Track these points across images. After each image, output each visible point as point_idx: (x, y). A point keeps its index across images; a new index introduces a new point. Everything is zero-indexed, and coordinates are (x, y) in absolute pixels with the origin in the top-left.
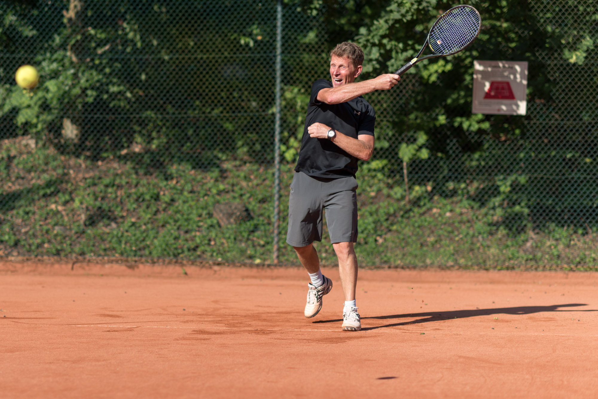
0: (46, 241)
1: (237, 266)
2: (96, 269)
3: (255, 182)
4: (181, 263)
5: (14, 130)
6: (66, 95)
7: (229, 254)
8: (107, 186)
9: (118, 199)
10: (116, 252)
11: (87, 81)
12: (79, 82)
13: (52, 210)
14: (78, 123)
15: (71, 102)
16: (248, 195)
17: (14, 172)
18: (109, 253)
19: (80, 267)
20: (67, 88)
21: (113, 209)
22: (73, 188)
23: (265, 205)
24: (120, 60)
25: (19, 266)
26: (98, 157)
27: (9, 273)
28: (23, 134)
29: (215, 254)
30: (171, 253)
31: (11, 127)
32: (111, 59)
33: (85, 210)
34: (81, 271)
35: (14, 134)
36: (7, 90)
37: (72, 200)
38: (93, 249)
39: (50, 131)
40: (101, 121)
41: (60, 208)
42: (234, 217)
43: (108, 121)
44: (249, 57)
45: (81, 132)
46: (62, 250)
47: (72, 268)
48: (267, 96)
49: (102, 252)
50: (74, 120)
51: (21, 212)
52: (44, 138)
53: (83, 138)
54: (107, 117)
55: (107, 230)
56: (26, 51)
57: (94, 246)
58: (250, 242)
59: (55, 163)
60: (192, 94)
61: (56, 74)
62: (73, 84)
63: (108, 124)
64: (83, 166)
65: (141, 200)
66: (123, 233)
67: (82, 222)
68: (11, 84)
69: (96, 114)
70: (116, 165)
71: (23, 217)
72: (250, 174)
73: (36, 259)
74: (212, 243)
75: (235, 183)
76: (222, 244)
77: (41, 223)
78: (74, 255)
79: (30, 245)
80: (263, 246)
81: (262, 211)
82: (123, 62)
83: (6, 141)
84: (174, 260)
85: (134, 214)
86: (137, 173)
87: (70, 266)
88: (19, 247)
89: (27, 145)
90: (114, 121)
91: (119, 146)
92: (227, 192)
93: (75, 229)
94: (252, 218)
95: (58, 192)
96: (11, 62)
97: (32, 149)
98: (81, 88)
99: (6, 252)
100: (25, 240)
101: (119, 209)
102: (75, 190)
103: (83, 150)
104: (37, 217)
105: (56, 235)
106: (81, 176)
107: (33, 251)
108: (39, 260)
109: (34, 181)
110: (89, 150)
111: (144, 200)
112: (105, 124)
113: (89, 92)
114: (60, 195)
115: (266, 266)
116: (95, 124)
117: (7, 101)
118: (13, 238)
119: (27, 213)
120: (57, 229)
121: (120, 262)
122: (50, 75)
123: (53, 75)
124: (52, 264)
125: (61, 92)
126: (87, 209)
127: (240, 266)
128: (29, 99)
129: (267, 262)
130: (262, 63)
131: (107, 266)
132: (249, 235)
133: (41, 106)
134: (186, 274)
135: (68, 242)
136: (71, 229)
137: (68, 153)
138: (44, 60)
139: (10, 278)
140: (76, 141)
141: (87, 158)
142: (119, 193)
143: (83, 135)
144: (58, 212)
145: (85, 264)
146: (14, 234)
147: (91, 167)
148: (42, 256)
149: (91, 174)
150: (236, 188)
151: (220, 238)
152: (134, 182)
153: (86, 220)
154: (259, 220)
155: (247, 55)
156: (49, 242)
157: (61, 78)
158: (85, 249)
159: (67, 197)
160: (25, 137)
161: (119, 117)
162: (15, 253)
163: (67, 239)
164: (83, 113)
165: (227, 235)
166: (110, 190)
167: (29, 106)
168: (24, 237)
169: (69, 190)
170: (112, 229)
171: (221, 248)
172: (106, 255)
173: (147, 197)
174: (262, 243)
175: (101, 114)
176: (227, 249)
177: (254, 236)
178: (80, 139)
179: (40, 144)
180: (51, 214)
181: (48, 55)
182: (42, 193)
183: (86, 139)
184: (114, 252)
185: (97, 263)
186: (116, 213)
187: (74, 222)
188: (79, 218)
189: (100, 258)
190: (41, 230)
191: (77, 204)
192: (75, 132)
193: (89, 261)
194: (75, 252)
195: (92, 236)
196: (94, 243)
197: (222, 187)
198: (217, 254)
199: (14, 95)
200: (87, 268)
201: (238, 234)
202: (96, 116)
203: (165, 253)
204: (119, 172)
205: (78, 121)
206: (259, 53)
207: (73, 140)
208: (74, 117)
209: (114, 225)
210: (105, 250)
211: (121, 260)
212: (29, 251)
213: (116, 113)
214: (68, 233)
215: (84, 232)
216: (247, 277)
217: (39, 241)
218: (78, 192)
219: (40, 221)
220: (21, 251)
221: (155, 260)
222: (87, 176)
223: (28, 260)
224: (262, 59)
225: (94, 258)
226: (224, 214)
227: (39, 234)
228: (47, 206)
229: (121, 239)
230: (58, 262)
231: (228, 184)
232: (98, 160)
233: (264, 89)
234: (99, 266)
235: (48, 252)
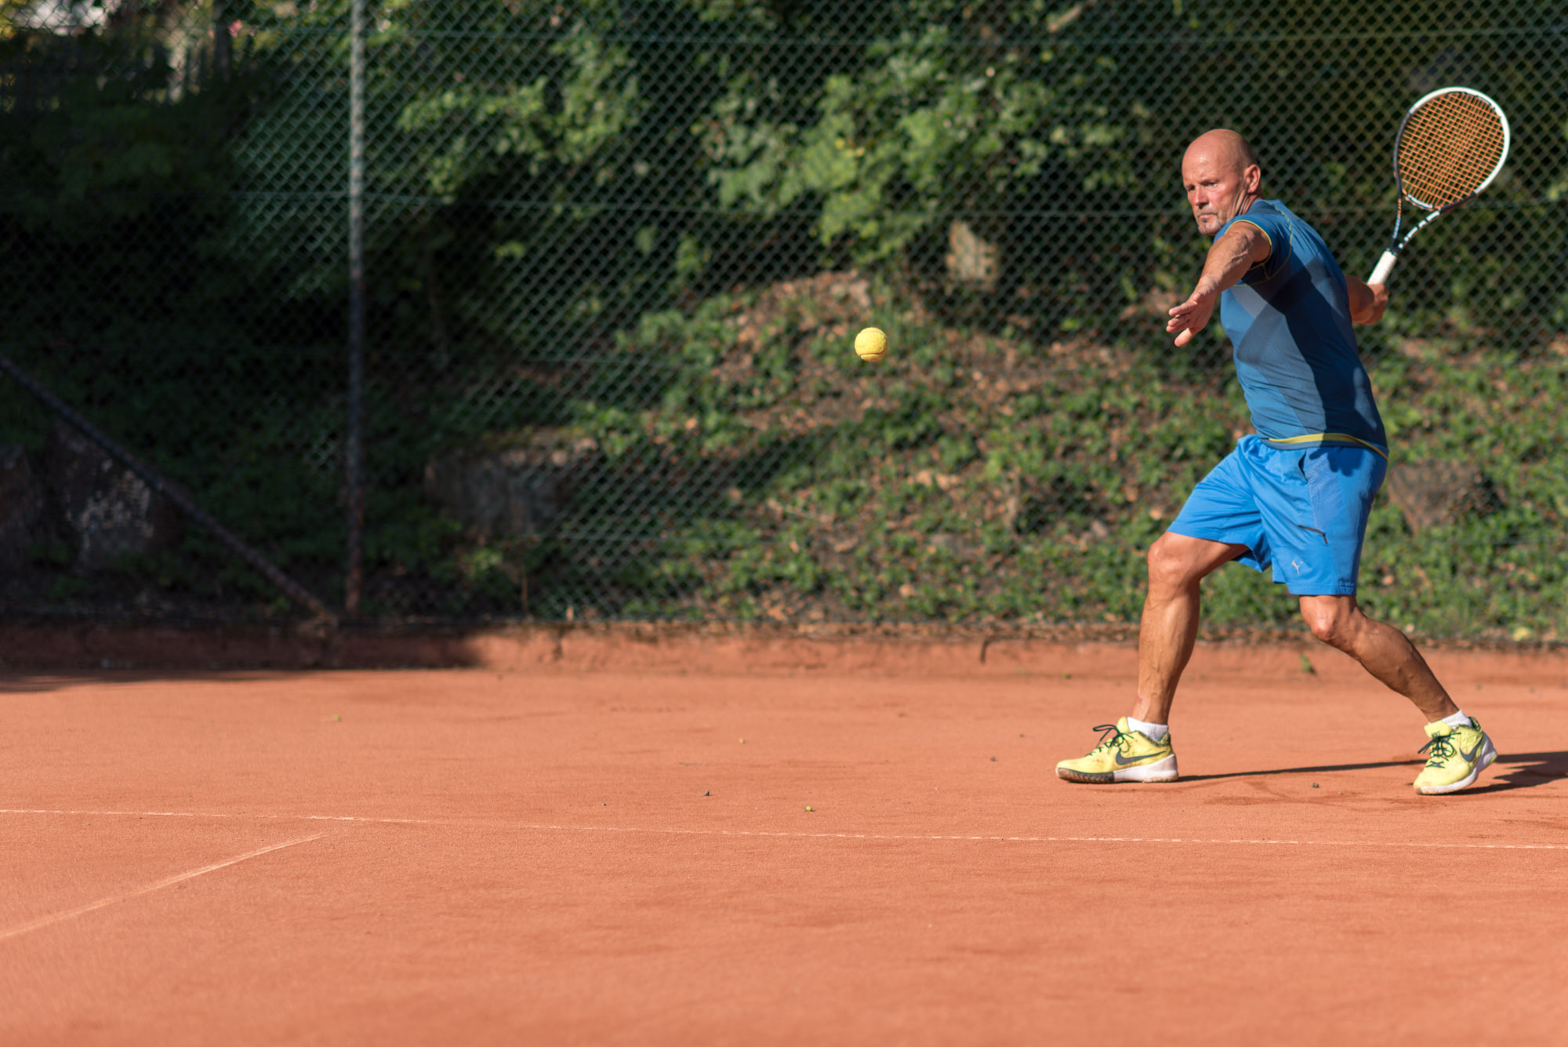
0: (906, 577)
1: (1461, 648)
2: (1051, 659)
3: (1510, 400)
4: (1297, 639)
5: (812, 258)
6: (959, 155)
7: (1435, 613)
8: (1080, 416)
9: (1113, 455)
10: (1109, 610)
11: (1019, 114)
12: (996, 118)
13: (919, 487)
14: (995, 236)
15: (976, 174)
16: (1487, 439)
17: (812, 376)
18: (1084, 609)
19: (1005, 652)
20: (962, 135)
21: (1095, 483)
22: (982, 420)
23: (1539, 467)
24: (1115, 50)
25: (828, 650)
26: (1054, 332)
27: (802, 670)
28: (837, 269)
29: (1395, 612)
30: (1269, 612)
31: (803, 248)
32: (1090, 49)
33: (1016, 484)
34: (1007, 666)
35: (811, 267)
36: (789, 139)
37: (979, 456)
38: (1042, 598)
39: (915, 259)
40: (1064, 229)
41: (943, 481)
42: (1449, 503)
43: (1081, 228)
44: (1494, 37)
45: (1003, 260)
46: (951, 603)
47: (983, 657)
48: (1546, 150)
49: (1066, 609)
50: (985, 227)
51: (832, 493)
52: (897, 275)
53: (1011, 279)
54: (1082, 217)
55: (1082, 545)
56: (844, 29)
57: (1043, 590)
58: (1494, 578)
59: (929, 352)
60: (1326, 148)
61: (930, 94)
62: (978, 123)
63: (1082, 238)
64: (1011, 357)
65: (1179, 452)
66: (1126, 553)
67: (1007, 522)
68: (802, 124)
69: (1046, 208)
70: (1104, 354)
71: (839, 508)
72: (1494, 377)
73: (879, 631)
74: (1388, 580)
75: (1450, 402)
76: (1416, 583)
77: (890, 525)
78: (988, 618)
79: (859, 590)
80: (1537, 588)
81: (1534, 485)
82: (1124, 58)
83: (789, 287)
84: (1277, 632)
85: (1157, 495)
86: (1165, 377)
87: (976, 650)
88: (826, 594)
89: (846, 299)
90: (1099, 228)
91: (1116, 299)
92: (1430, 430)
93: (988, 542)
94: (1504, 507)
95: (941, 433)
96: (801, 60)
97: (864, 310)
98: (1002, 135)
99: (791, 610)
100: (846, 573)
101: (1116, 482)
102: (989, 426)
103: (1011, 311)
104: (877, 507)
105: (935, 560)
106: (1002, 385)
107: (870, 607)
108: (887, 633)
109: (868, 404)
110: (1028, 312)
111: (1186, 457)
112: (1073, 239)
113: (1027, 147)
114: (943, 442)
115: (1545, 648)
116: (1046, 239)
117: (791, 172)
118: (810, 568)
119: (851, 496)
120: (938, 543)
121: (1120, 637)
122: (911, 95)
123: (921, 96)
124: (925, 645)
125: (946, 146)
126: (1023, 483)
127: (1470, 648)
128: (853, 165)
129: (1550, 636)
130: (1530, 55)
131: (1082, 649)
132: (1494, 555)
133: (888, 187)
134: (1312, 671)
135: (970, 581)
136: (976, 542)
137: (968, 323)
138: (896, 52)
139: (804, 688)
140: (988, 287)
141: (1021, 334)
142: (1115, 435)
143: (1011, 270)
144: (940, 492)
145: (1018, 645)
146: (815, 559)
147: (1033, 360)
148: (896, 622)
149: (1034, 380)
150: (1456, 419)
151: (1410, 566)
152: (1157, 404)
153: (1019, 514)
154: (1521, 512)
155: (1487, 32)
156: (914, 580)
157: (945, 105)
158: (1019, 601)
159: (964, 450)
160: (841, 276)
161: (1115, 216)
162: (816, 614)
163: (966, 569)
164: (1011, 207)
165: (1432, 556)
166: (1088, 427)
167: (853, 186)
168: (840, 567)
169: (971, 428)
170: (1096, 541)
171: (1413, 594)
172: (1077, 618)
173: (1196, 446)
174: (1531, 578)
175: (1063, 208)
176: (1430, 598)
177: (1507, 560)
178: (1002, 281)
179: (885, 294)
180: (918, 500)
181: (906, 38)
182: (891, 436)
183: (1020, 281)
184: (1100, 607)
185: (1054, 639)
186: (1109, 494)
187: (985, 523)
188: (1001, 508)
189: (1062, 626)
190: (892, 548)
191: (993, 467)
192: (985, 262)
193: (1031, 635)
194: (988, 609)
195: (1038, 561)
196: (1045, 582)
197: (1414, 415)
198: (1402, 613)
199: (810, 153)
200: (1025, 655)
201: (1461, 553)
202: (1047, 215)
203: (1251, 610)
204: (1113, 374)
205: (994, 228)
206: (1522, 24)
207: (980, 282)
208: (984, 219)
209: (1098, 529)
210: (1076, 602)
211: (1124, 631)
212: (857, 608)
213: (1107, 205)
214: (968, 552)
215: (1014, 551)
216: (1491, 680)
217: (884, 577)
218: (993, 434)
219: (888, 518)
220: (832, 606)
221: (1223, 632)
222: (1024, 386)
223: (853, 632)
224: (1530, 43)
225: (1043, 625)
226: (1418, 497)
227: (882, 555)
228: (906, 475)
229: (1122, 570)
230: (942, 638)
231: (1431, 405)
232: (1051, 343)
233: (1538, 129)
234: (1059, 650)
235: (911, 608)
